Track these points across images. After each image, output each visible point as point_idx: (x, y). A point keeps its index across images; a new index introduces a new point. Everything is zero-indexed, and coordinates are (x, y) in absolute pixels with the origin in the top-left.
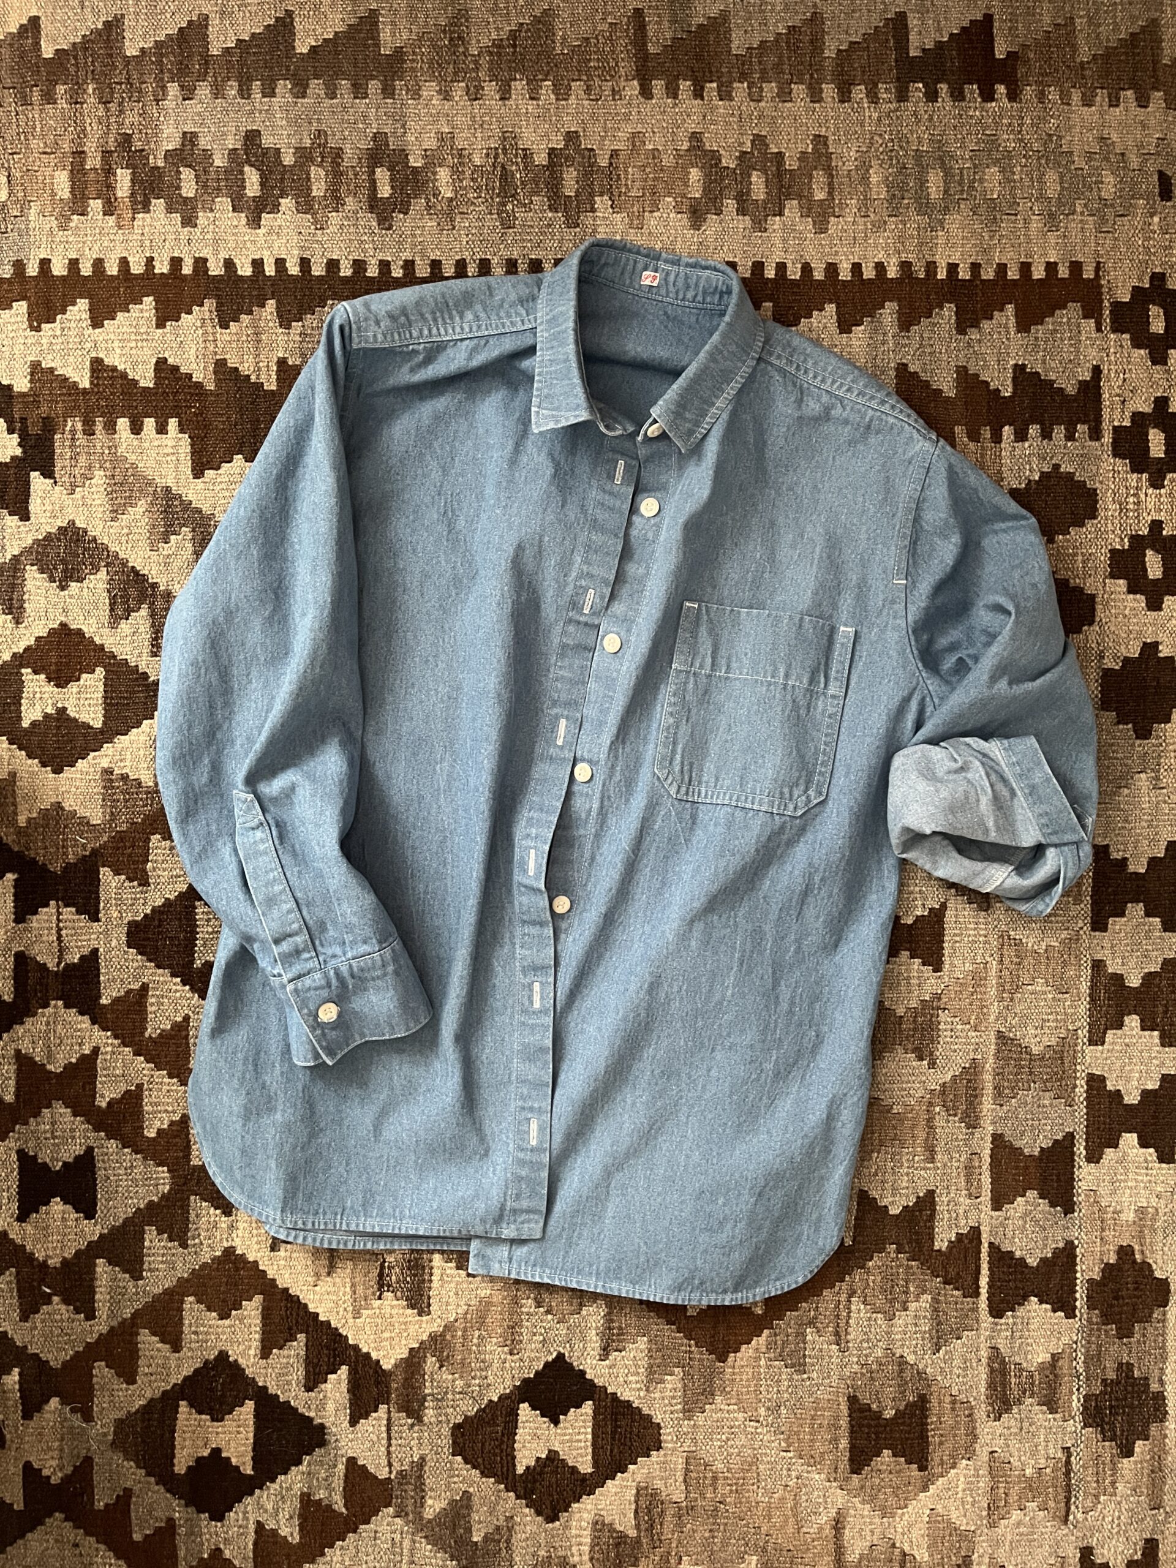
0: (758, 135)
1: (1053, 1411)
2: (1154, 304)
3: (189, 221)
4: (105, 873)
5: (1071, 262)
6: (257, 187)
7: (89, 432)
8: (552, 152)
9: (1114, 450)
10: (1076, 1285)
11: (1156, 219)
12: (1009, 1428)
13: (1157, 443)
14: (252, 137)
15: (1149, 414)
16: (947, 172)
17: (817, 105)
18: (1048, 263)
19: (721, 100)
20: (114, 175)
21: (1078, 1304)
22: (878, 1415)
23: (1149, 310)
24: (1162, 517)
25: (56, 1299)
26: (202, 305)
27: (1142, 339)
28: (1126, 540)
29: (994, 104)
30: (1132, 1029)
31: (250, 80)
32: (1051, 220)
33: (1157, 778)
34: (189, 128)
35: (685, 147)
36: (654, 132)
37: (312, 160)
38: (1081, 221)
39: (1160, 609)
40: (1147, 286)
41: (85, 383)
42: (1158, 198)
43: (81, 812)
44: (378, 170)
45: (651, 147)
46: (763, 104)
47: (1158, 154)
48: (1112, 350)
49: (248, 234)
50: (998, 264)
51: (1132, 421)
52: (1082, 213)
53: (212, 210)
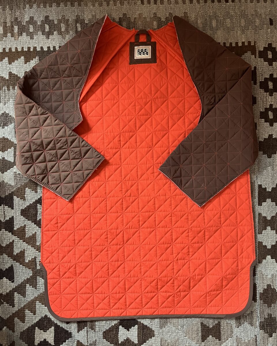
0: (170, 13)
1: (252, 326)
2: (269, 51)
3: (32, 38)
4: (15, 197)
5: (248, 41)
6: (48, 29)
7: (9, 90)
8: (120, 18)
9: (260, 87)
10: (257, 294)
11: (269, 30)
12: (241, 330)
13: (271, 85)
14: (47, 17)
15: (269, 78)
16: (217, 21)
17: (185, 5)
18: (242, 42)
19: (161, 4)
20: (14, 27)
21: (257, 299)
22: (208, 327)
23: (268, 52)
24: (273, 103)
25: (5, 303)
26: (35, 58)
27: (266, 59)
28: (264, 109)
29: (228, 3)
30: (269, 230)
31: (46, 3)
32: (243, 32)
33: (273, 168)
34: (31, 15)
35: (152, 16)
36: (145, 13)
37: (61, 22)
38: (251, 31)
39: (273, 126)
40: (267, 47)
41: (7, 78)
42: (270, 25)
43: (9, 183)
44: (78, 24)
45: (144, 16)
46: (171, 5)
47: (269, 14)
48: (259, 62)
49: (46, 40)
50: (230, 43)
51: (264, 80)
52: (251, 29)
53: (37, 35)
